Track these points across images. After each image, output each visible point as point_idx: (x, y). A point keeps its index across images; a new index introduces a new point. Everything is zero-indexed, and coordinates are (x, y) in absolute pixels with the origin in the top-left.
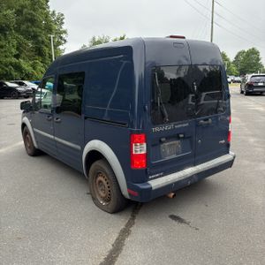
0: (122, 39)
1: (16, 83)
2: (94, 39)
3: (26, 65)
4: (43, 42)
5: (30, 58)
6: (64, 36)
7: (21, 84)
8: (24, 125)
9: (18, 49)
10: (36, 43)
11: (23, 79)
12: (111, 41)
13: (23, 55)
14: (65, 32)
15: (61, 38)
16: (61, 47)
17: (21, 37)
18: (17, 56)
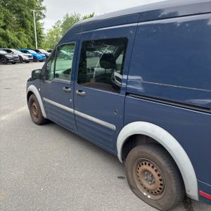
0: (92, 16)
1: (5, 50)
2: (67, 15)
3: (12, 35)
4: (26, 16)
5: (15, 29)
6: (43, 11)
7: (9, 52)
8: (30, 93)
9: (5, 21)
10: (20, 17)
11: (9, 47)
12: (81, 18)
13: (9, 27)
14: (44, 8)
15: (41, 13)
16: (40, 21)
17: (8, 11)
18: (4, 28)
